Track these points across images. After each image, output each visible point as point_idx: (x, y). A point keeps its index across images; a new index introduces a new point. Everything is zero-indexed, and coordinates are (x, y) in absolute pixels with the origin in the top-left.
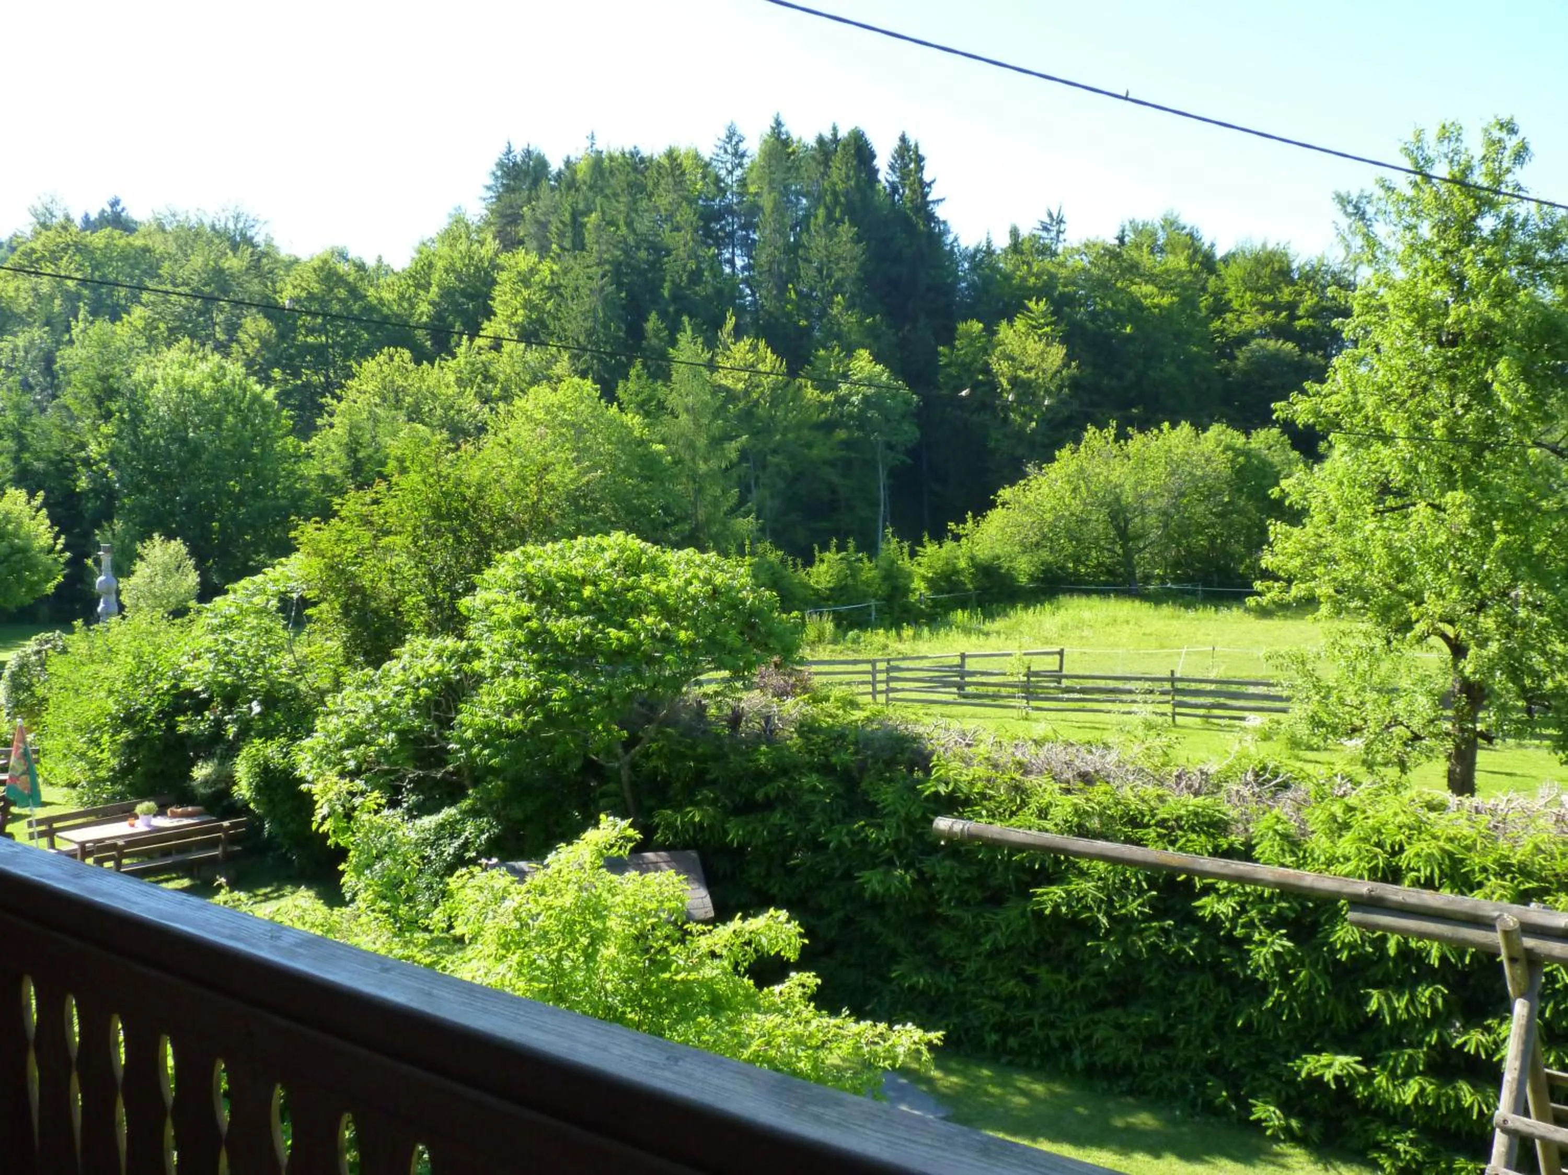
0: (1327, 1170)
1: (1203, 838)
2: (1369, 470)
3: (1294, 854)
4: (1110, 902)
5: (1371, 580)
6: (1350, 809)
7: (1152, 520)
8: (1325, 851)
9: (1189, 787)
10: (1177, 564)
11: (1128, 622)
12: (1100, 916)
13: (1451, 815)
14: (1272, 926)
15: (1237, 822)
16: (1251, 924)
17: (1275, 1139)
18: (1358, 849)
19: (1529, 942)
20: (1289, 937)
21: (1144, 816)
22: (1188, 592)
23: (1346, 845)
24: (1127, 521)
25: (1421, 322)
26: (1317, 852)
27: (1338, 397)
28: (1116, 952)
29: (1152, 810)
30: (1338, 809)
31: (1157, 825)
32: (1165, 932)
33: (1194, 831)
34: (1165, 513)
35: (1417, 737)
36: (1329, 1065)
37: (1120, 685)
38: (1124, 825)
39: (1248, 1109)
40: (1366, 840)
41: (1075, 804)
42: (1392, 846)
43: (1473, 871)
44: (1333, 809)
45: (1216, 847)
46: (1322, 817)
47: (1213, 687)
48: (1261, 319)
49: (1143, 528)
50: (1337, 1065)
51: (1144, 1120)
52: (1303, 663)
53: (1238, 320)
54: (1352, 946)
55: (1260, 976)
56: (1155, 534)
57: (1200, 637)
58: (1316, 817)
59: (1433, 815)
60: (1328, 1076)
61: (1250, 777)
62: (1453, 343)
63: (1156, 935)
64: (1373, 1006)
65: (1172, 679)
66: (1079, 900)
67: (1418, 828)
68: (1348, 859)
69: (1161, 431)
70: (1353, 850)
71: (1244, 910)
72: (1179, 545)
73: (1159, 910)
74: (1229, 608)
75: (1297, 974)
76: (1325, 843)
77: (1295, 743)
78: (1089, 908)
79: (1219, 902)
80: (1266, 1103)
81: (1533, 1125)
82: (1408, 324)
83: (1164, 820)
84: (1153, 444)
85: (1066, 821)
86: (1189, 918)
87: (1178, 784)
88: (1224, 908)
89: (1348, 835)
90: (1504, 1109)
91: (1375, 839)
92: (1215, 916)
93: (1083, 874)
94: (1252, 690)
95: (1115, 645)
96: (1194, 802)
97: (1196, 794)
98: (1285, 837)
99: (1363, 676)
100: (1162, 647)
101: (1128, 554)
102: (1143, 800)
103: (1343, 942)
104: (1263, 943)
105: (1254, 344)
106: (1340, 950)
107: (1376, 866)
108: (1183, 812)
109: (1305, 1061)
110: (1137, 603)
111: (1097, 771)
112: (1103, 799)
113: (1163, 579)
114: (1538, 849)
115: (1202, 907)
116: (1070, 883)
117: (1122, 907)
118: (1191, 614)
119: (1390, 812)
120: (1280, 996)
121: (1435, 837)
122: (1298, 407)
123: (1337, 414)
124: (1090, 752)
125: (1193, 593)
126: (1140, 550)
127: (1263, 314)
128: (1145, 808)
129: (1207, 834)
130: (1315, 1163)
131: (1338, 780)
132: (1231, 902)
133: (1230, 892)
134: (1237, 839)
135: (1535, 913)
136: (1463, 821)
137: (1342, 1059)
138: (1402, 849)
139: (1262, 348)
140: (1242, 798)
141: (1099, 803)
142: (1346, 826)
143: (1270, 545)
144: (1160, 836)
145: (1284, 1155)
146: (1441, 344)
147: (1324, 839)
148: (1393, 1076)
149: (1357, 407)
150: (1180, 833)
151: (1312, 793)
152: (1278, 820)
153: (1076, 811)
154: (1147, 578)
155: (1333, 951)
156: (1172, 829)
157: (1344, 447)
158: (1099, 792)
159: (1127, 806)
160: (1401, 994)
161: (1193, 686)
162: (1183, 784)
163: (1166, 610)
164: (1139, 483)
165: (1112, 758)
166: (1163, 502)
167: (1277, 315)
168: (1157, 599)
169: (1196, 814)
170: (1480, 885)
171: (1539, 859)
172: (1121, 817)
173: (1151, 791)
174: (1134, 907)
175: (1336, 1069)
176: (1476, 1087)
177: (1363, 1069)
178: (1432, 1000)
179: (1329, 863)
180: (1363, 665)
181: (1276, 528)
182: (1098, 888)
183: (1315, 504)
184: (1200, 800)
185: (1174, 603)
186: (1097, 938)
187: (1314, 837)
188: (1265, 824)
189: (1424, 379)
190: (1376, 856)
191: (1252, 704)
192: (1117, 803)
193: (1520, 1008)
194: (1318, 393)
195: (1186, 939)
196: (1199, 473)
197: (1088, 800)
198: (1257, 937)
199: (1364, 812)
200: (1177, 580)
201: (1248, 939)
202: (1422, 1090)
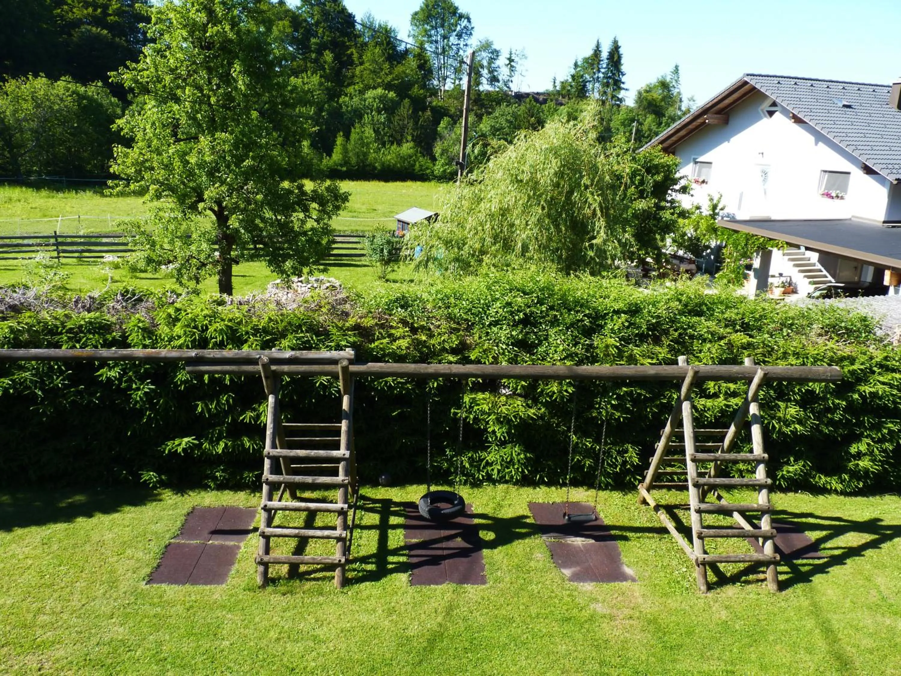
0: (183, 496)
1: (97, 336)
2: (168, 117)
3: (150, 338)
4: (43, 382)
5: (175, 180)
6: (178, 310)
7: (28, 135)
8: (167, 335)
9: (83, 307)
10: (48, 164)
11: (19, 201)
12: (36, 391)
13: (229, 307)
14: (142, 379)
15: (115, 324)
16: (130, 381)
17: (155, 488)
18: (185, 331)
19: (273, 368)
20: (152, 383)
21: (58, 328)
22: (57, 181)
23: (178, 330)
24: (11, 136)
25: (191, 33)
26: (163, 336)
27: (148, 72)
28: (50, 410)
29: (63, 323)
30: (171, 311)
31: (67, 332)
32: (79, 393)
33: (90, 333)
34: (36, 132)
35: (204, 265)
36: (179, 445)
37: (20, 241)
38: (46, 335)
39: (139, 477)
40: (188, 326)
41: (11, 326)
42: (202, 327)
43: (242, 335)
44: (169, 311)
45: (105, 340)
46: (164, 316)
47: (82, 240)
48: (85, 12)
49: (22, 140)
50: (184, 443)
51: (80, 498)
52: (139, 227)
53: (71, 11)
54: (186, 382)
55: (138, 406)
56: (31, 144)
57: (68, 209)
58: (161, 316)
59: (220, 308)
60: (180, 450)
61: (119, 297)
62: (209, 49)
63: (74, 395)
64: (199, 409)
65: (56, 237)
66: (21, 384)
67: (214, 316)
68: (179, 337)
69: (28, 79)
70: (182, 332)
71: (125, 373)
72: (47, 152)
73: (74, 381)
74: (84, 191)
75: (158, 402)
76: (166, 329)
77: (134, 269)
78: (28, 388)
79: (110, 371)
80: (148, 471)
81: (279, 452)
82: (185, 34)
83: (71, 329)
84: (23, 87)
85: (6, 337)
86: (94, 382)
87: (76, 306)
88: (113, 373)
89: (179, 324)
90: (267, 448)
91: (193, 324)
92: (108, 379)
93: (22, 368)
94: (104, 240)
95: (12, 216)
96: (88, 316)
97: (89, 311)
98: (144, 330)
99: (172, 233)
100: (45, 216)
101: (14, 157)
102: (56, 319)
103: (181, 381)
104: (138, 389)
105: (83, 28)
106: (181, 385)
107: (195, 338)
108: (82, 323)
109: (167, 445)
110: (24, 189)
111: (22, 304)
112: (29, 321)
113: (39, 173)
114: (270, 320)
115: (101, 375)
116: (13, 374)
117: (50, 383)
118: (61, 195)
119: (199, 310)
120: (150, 415)
121: (223, 320)
122: (125, 76)
123: (147, 83)
124: (15, 292)
125: (61, 182)
126: (22, 155)
127: (86, 9)
128: (58, 323)
129: (99, 334)
130: (177, 494)
131: (169, 294)
132: (117, 369)
133: (116, 365)
134: (116, 334)
135: (274, 353)
136: (235, 310)
137: (186, 440)
138: (207, 329)
139: (90, 31)
140: (117, 311)
141: (27, 324)
142: (177, 320)
143: (115, 159)
144: (69, 338)
145: (160, 494)
146: (202, 48)
147: (166, 328)
148: (211, 442)
149: (159, 80)
150: (82, 335)
151: (156, 303)
152: (140, 321)
153: (12, 330)
154: (29, 173)
155: (176, 386)
156: (77, 333)
157: (153, 103)
158: (26, 317)
159: (46, 324)
160: (212, 402)
161: (69, 240)
162: (80, 305)
163: (44, 193)
164: (16, 111)
165: (31, 294)
166: (34, 125)
167: (95, 10)
168: (37, 186)
169: (90, 323)
170: (246, 341)
171: (271, 324)
172: (43, 331)
173: (60, 311)
174: (59, 382)
175: (183, 445)
176: (251, 439)
177: (196, 442)
178: (227, 401)
179: (170, 340)
180: (172, 227)
181: (118, 150)
182: (33, 375)
183: (139, 136)
184: (92, 315)
185: (49, 188)
186: (37, 404)
187: (160, 327)
188: (132, 324)
189: (194, 67)
190: (194, 334)
191: (105, 248)
192: (39, 323)
193: (271, 399)
194: (135, 69)
195: (93, 394)
196: (56, 107)
197: (19, 323)
198: (134, 386)
199: (185, 311)
200: (48, 174)
201: (130, 388)
202: (226, 445)
